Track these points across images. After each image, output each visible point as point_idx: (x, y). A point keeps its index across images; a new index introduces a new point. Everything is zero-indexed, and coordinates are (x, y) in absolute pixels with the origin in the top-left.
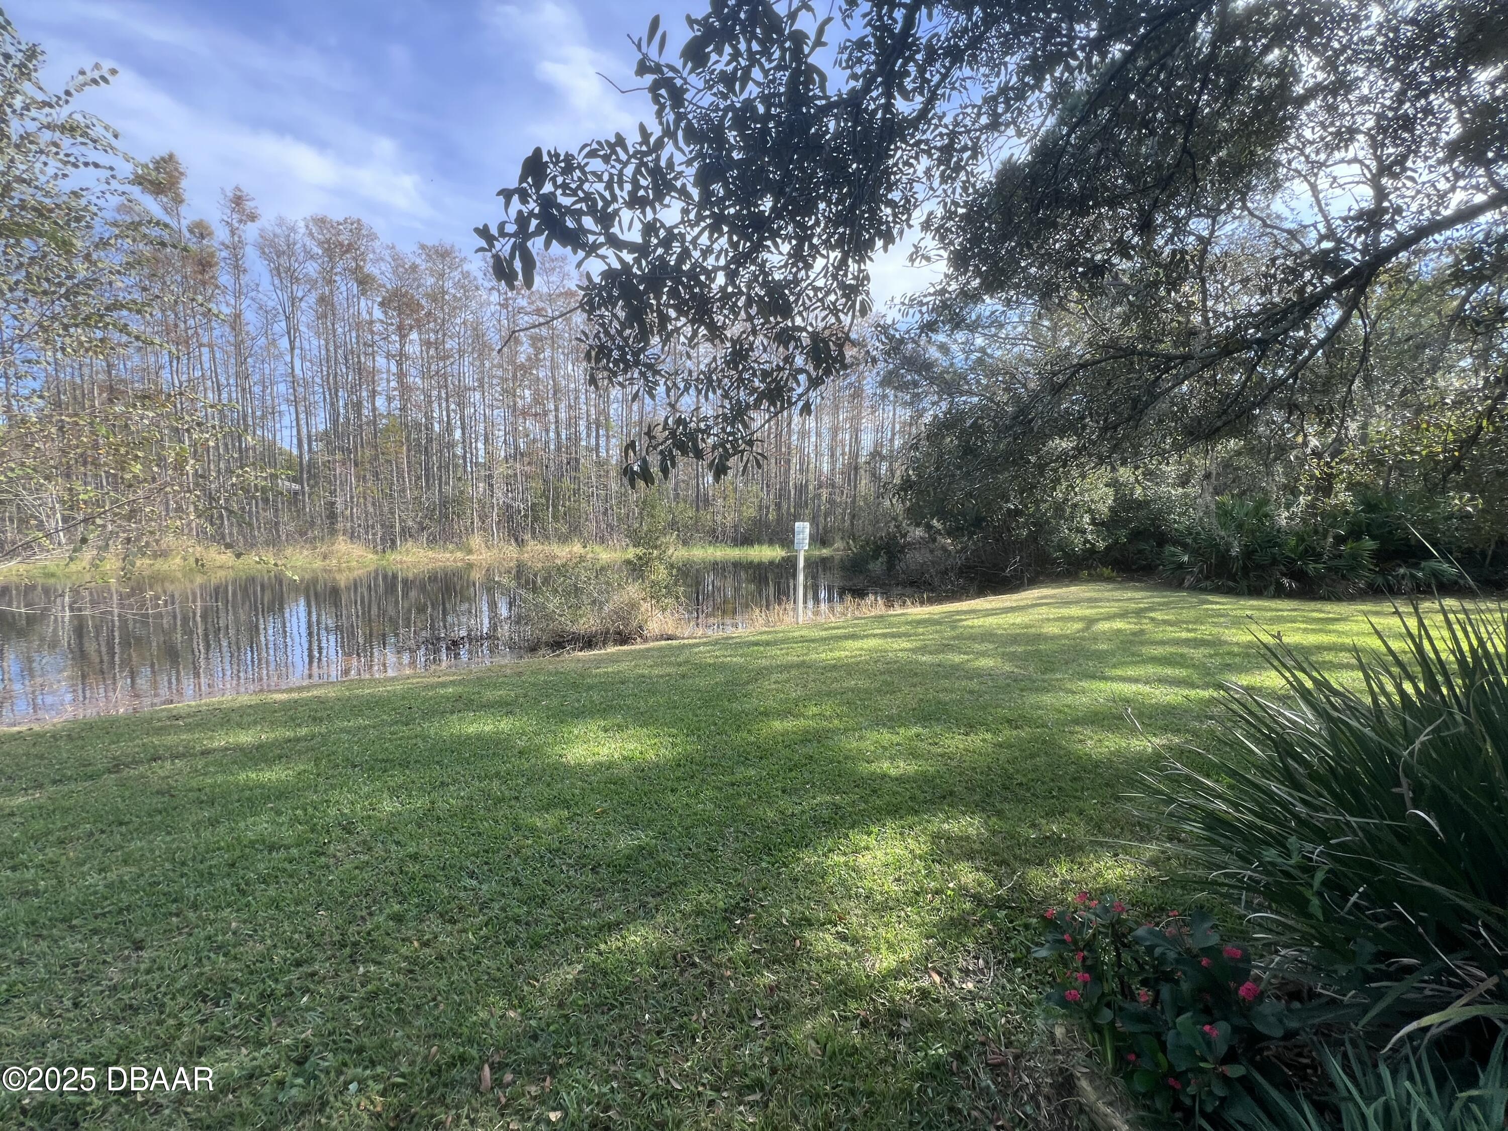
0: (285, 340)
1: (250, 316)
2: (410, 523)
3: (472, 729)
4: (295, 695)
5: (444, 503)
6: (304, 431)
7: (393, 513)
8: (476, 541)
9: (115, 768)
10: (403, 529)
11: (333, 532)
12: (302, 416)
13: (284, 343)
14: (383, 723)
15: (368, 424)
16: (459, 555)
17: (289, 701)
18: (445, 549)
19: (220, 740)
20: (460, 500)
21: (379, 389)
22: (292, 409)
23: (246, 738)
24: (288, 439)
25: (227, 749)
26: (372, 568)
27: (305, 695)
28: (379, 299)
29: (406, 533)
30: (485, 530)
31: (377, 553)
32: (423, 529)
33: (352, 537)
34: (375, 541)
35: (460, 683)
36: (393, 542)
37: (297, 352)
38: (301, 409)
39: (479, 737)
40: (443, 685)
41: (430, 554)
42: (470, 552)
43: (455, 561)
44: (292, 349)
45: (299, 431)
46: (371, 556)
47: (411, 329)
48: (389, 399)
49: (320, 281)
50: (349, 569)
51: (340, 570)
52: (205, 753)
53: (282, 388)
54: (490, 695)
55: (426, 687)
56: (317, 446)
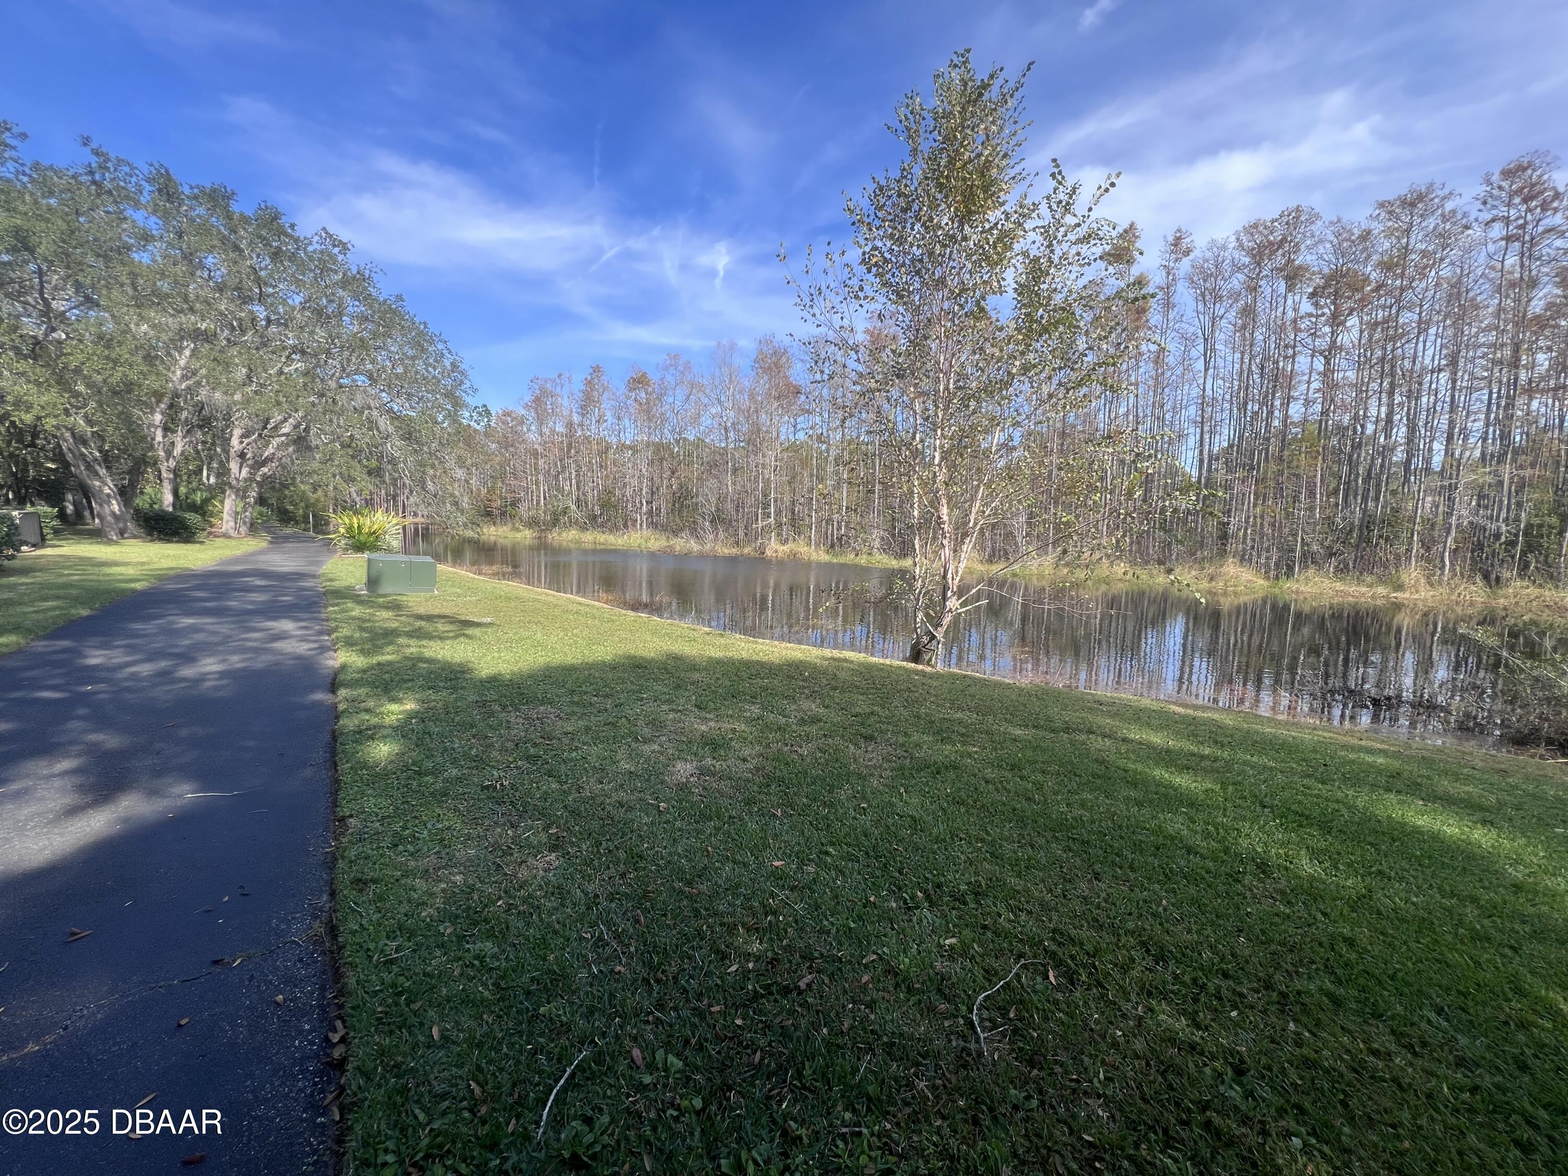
0: (1201, 362)
1: (1173, 346)
2: (1315, 547)
3: (1423, 821)
4: (1190, 712)
5: (1367, 523)
6: (1206, 452)
7: (1295, 535)
8: (1412, 573)
9: (1067, 730)
10: (1304, 555)
11: (1223, 553)
12: (1207, 436)
13: (1200, 365)
14: (1292, 771)
15: (1275, 436)
16: (1381, 590)
17: (1187, 716)
18: (1360, 581)
19: (1135, 734)
20: (1393, 520)
21: (1295, 394)
22: (1198, 430)
23: (1157, 739)
24: (1189, 461)
25: (1140, 743)
26: (1260, 595)
27: (1199, 714)
28: (1310, 290)
29: (1308, 559)
30: (1429, 561)
31: (1268, 578)
32: (1331, 555)
33: (1242, 559)
34: (1267, 565)
35: (1396, 755)
36: (1290, 569)
37: (1211, 371)
38: (1206, 429)
39: (1435, 837)
40: (1370, 751)
41: (1339, 586)
42: (1400, 587)
43: (1373, 597)
44: (1206, 370)
45: (1201, 452)
46: (1261, 582)
47: (1350, 314)
48: (1307, 403)
49: (1243, 292)
50: (1235, 593)
51: (1225, 594)
52: (1125, 740)
53: (1192, 410)
54: (1445, 785)
55: (1344, 747)
56: (1219, 465)
